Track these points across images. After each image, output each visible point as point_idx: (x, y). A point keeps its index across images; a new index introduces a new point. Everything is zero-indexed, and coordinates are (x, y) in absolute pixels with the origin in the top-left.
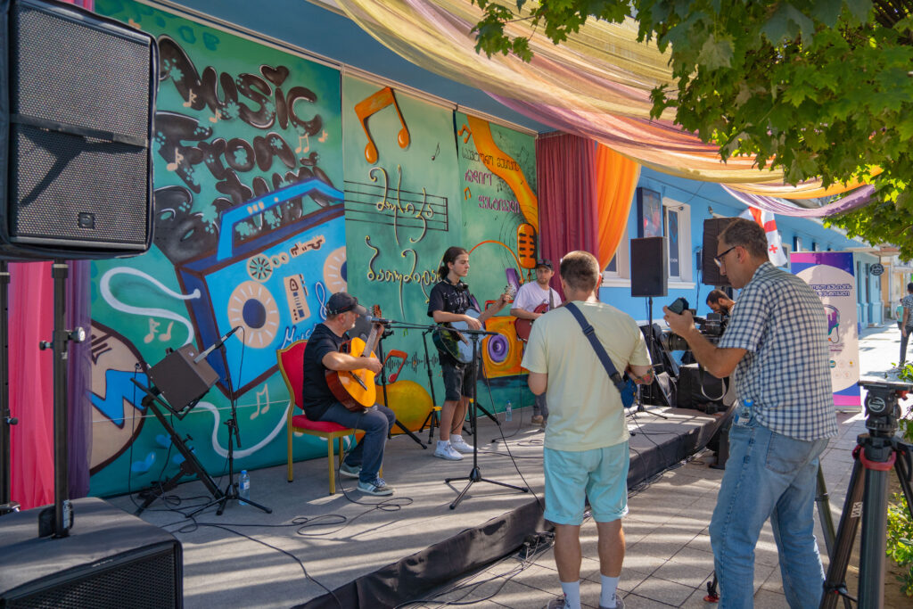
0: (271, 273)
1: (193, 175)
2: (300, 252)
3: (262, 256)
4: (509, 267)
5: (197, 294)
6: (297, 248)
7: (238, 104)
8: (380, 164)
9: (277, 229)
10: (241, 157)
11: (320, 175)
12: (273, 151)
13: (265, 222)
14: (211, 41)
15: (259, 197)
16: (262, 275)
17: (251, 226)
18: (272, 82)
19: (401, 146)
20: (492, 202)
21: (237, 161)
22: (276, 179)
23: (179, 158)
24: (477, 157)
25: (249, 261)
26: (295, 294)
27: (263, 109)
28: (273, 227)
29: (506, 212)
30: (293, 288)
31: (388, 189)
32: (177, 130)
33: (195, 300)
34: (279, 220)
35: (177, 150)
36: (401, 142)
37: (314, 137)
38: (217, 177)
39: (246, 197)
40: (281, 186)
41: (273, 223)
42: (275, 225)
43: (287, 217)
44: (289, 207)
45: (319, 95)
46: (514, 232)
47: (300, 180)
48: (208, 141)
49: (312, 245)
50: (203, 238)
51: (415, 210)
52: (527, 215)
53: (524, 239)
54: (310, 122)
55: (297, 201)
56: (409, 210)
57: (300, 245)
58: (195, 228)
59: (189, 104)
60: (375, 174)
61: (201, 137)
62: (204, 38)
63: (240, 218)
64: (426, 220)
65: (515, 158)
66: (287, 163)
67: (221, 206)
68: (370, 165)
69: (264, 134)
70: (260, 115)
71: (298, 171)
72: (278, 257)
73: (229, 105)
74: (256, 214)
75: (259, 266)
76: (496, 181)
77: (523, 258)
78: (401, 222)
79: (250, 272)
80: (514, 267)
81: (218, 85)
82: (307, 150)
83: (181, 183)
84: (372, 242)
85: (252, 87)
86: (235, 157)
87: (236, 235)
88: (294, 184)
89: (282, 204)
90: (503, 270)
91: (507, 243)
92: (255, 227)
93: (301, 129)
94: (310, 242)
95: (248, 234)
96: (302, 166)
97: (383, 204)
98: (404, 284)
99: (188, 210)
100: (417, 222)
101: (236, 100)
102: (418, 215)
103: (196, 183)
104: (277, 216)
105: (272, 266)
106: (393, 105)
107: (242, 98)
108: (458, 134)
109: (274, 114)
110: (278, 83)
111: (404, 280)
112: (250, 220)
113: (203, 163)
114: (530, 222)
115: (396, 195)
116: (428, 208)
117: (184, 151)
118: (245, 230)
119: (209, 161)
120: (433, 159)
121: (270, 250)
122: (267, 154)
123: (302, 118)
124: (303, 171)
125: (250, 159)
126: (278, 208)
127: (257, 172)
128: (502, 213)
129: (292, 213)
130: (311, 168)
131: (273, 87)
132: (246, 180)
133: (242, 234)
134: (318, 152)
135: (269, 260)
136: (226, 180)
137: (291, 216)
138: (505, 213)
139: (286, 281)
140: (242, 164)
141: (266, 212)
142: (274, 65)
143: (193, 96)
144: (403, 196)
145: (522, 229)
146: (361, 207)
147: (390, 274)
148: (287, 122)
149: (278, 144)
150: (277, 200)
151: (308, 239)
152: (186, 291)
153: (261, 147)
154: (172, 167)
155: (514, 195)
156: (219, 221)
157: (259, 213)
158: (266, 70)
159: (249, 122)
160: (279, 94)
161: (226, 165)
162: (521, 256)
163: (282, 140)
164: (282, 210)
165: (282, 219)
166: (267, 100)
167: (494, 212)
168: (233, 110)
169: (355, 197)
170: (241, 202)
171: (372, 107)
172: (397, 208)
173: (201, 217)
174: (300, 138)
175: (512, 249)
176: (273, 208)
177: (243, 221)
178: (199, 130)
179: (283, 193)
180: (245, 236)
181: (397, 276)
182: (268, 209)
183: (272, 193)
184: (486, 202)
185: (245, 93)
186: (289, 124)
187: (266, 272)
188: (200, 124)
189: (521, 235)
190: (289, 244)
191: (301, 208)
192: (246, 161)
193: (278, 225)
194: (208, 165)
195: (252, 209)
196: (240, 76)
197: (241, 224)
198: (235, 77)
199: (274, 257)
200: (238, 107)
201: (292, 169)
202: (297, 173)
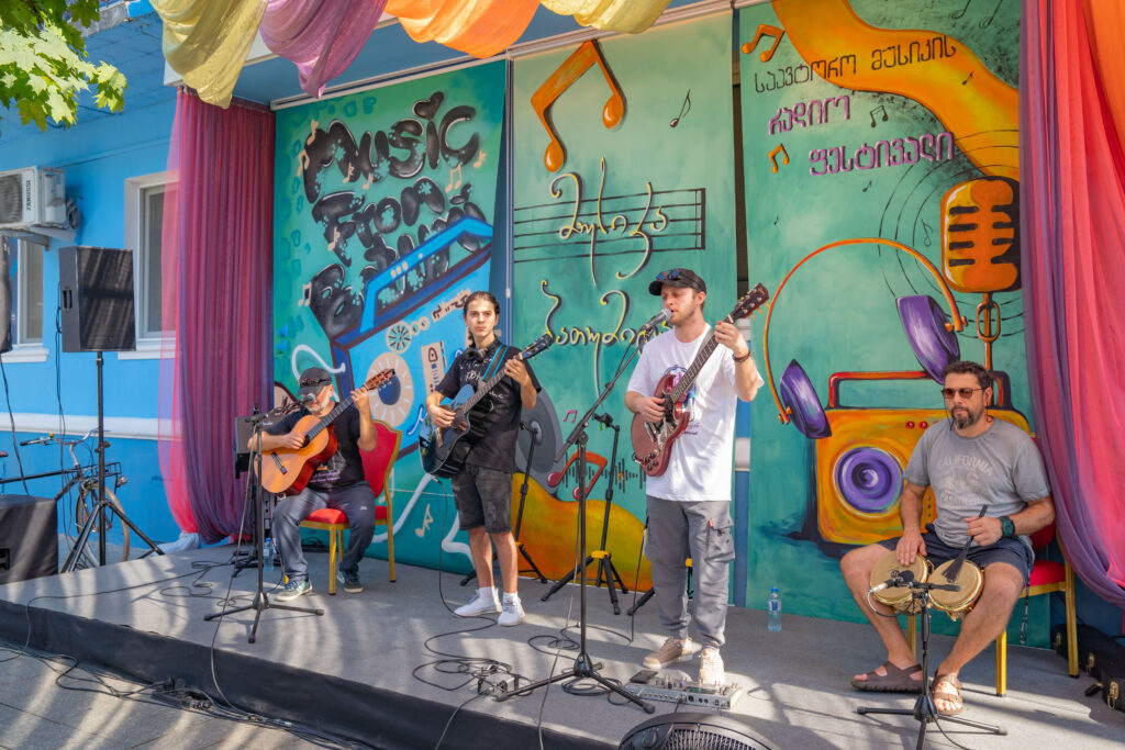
0: (409, 342)
1: (347, 250)
2: (443, 314)
3: (402, 323)
4: (909, 293)
5: (343, 368)
6: (440, 310)
7: (388, 159)
8: (569, 167)
9: (420, 290)
10: (388, 217)
11: (472, 212)
12: (421, 199)
13: (407, 284)
14: (369, 103)
15: (403, 256)
16: (401, 345)
17: (393, 291)
18: (424, 117)
19: (608, 125)
20: (851, 154)
21: (384, 222)
22: (422, 230)
23: (337, 235)
24: (801, 75)
25: (388, 331)
26: (434, 366)
27: (413, 153)
28: (415, 289)
29: (907, 165)
30: (432, 358)
31: (581, 201)
32: (338, 209)
33: (342, 373)
34: (422, 279)
35: (335, 229)
36: (608, 119)
37: (468, 165)
38: (366, 246)
39: (391, 259)
40: (426, 239)
41: (416, 283)
42: (418, 286)
43: (431, 275)
44: (433, 262)
45: (478, 107)
46: (932, 210)
47: (448, 225)
48: (360, 211)
49: (456, 304)
50: (351, 310)
51: (628, 224)
52: (982, 158)
53: (966, 219)
54: (464, 148)
55: (444, 252)
56: (616, 226)
57: (444, 306)
58: (344, 302)
59: (348, 178)
60: (560, 186)
61: (357, 207)
62: (364, 102)
63: (383, 284)
64: (650, 237)
65: (941, 28)
66: (435, 209)
67: (368, 275)
68: (552, 174)
69: (411, 184)
70: (408, 163)
71: (447, 214)
72: (418, 323)
73: (381, 164)
74: (398, 277)
75: (398, 335)
76: (863, 106)
77: (959, 269)
78: (601, 248)
79: (388, 342)
80: (924, 291)
81: (373, 149)
82: (459, 185)
83: (338, 261)
84: (551, 288)
85: (404, 134)
86: (382, 219)
87: (378, 303)
88: (442, 232)
89: (425, 260)
90: (890, 304)
91: (905, 237)
92: (397, 291)
93: (453, 161)
94: (453, 301)
95: (389, 301)
96: (452, 206)
97: (571, 228)
98: (603, 347)
99: (340, 286)
100: (631, 244)
101: (386, 155)
102: (634, 230)
103: (348, 258)
104: (420, 275)
105: (411, 334)
106: (597, 67)
107: (393, 152)
108: (743, 49)
109: (424, 155)
110: (430, 116)
111: (604, 341)
112: (392, 285)
113: (355, 235)
114: (996, 172)
115: (596, 208)
116: (656, 215)
117: (341, 227)
118: (388, 296)
119: (360, 231)
120: (675, 125)
121: (410, 316)
122: (414, 205)
123: (455, 147)
124: (454, 212)
125: (396, 217)
126: (422, 265)
127: (403, 229)
128: (887, 174)
129: (436, 268)
130: (461, 206)
131: (424, 123)
132: (391, 242)
133: (384, 302)
134: (472, 183)
135: (409, 328)
136: (374, 246)
137: (435, 272)
138: (899, 169)
139: (424, 351)
140: (389, 225)
141: (410, 273)
142: (426, 96)
143: (351, 169)
144: (607, 206)
145: (960, 195)
146: (536, 240)
147: (578, 333)
148: (437, 158)
149: (426, 189)
150: (421, 256)
151: (452, 297)
152: (336, 365)
153: (409, 198)
154: (332, 246)
155: (935, 119)
156: (365, 291)
157: (401, 276)
158: (419, 107)
159: (398, 176)
160: (431, 128)
161: (374, 231)
162: (953, 263)
163: (431, 183)
164: (426, 266)
165: (425, 278)
166: (417, 141)
167: (859, 176)
168: (384, 167)
169: (528, 228)
170: (385, 266)
171: (557, 87)
172: (597, 228)
173: (349, 290)
174: (452, 172)
175: (922, 249)
176: (416, 267)
177: (385, 287)
178: (354, 202)
179: (427, 246)
180: (386, 304)
181: (590, 336)
182: (411, 269)
183: (418, 248)
184: (832, 160)
185: (395, 145)
186: (441, 161)
187: (405, 341)
188: (355, 195)
189: (955, 211)
190: (430, 307)
191: (448, 259)
192: (392, 220)
193: (421, 285)
194: (358, 234)
195: (394, 272)
196: (393, 128)
197: (384, 291)
198: (388, 130)
199: (414, 323)
200: (389, 163)
201: (440, 214)
202: (445, 218)
